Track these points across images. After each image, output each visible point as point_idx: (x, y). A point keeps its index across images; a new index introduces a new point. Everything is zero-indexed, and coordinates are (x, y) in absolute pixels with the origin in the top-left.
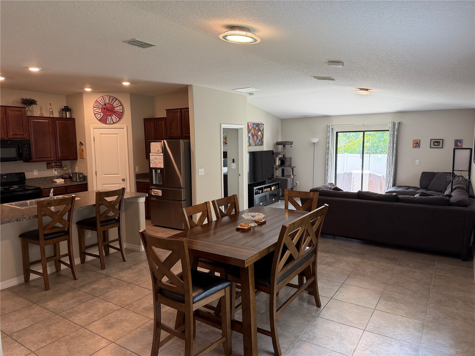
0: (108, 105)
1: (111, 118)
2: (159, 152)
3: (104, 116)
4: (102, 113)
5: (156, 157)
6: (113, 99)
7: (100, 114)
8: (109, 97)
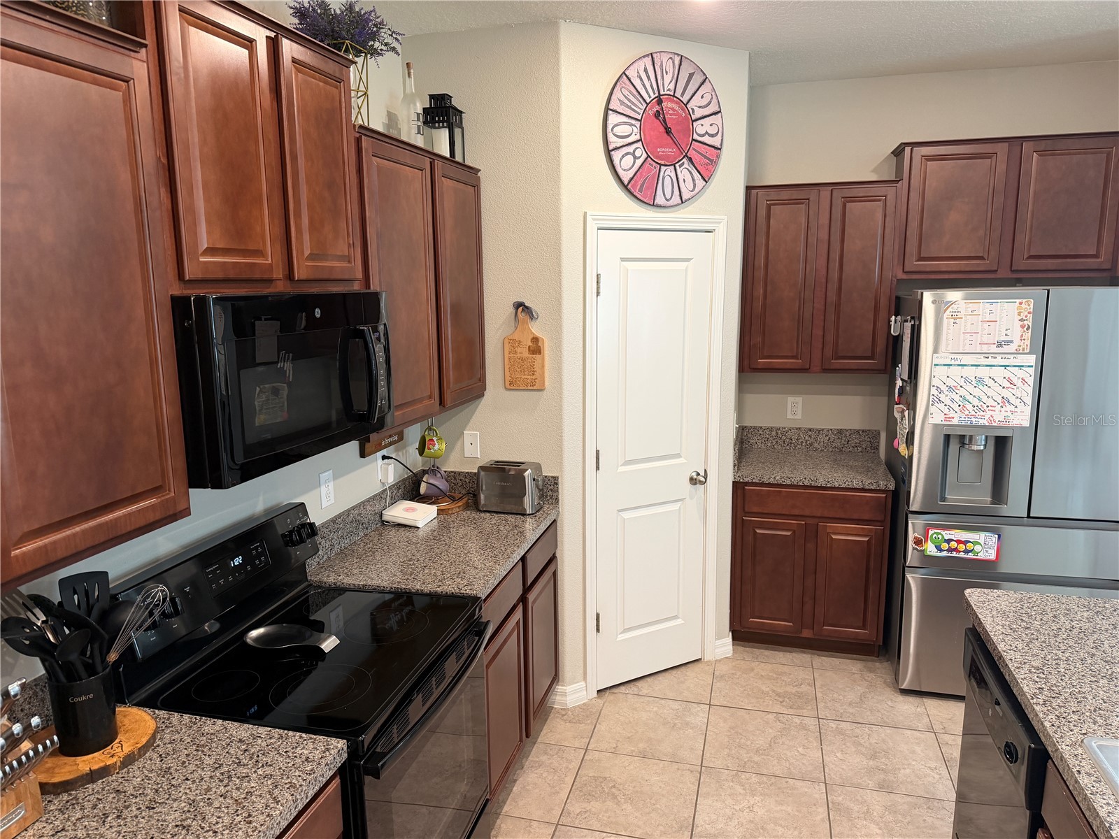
0: (670, 105)
1: (673, 175)
2: (1011, 348)
3: (647, 165)
4: (639, 144)
5: (983, 373)
6: (691, 75)
7: (633, 154)
8: (677, 60)
